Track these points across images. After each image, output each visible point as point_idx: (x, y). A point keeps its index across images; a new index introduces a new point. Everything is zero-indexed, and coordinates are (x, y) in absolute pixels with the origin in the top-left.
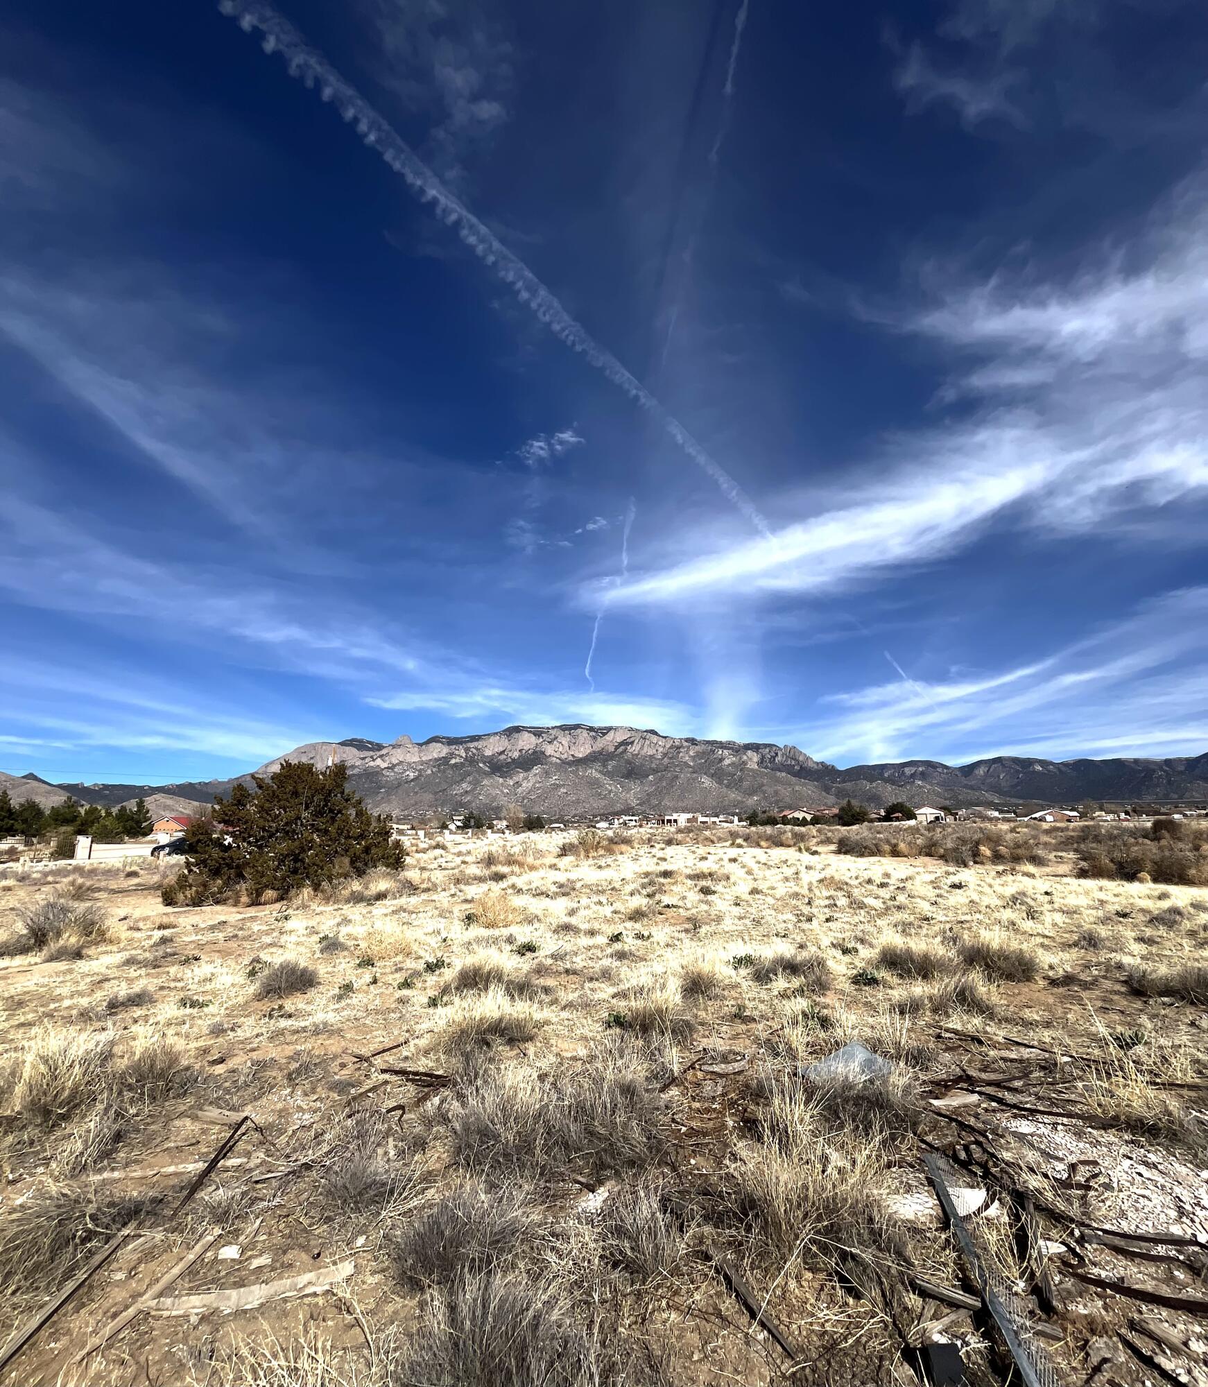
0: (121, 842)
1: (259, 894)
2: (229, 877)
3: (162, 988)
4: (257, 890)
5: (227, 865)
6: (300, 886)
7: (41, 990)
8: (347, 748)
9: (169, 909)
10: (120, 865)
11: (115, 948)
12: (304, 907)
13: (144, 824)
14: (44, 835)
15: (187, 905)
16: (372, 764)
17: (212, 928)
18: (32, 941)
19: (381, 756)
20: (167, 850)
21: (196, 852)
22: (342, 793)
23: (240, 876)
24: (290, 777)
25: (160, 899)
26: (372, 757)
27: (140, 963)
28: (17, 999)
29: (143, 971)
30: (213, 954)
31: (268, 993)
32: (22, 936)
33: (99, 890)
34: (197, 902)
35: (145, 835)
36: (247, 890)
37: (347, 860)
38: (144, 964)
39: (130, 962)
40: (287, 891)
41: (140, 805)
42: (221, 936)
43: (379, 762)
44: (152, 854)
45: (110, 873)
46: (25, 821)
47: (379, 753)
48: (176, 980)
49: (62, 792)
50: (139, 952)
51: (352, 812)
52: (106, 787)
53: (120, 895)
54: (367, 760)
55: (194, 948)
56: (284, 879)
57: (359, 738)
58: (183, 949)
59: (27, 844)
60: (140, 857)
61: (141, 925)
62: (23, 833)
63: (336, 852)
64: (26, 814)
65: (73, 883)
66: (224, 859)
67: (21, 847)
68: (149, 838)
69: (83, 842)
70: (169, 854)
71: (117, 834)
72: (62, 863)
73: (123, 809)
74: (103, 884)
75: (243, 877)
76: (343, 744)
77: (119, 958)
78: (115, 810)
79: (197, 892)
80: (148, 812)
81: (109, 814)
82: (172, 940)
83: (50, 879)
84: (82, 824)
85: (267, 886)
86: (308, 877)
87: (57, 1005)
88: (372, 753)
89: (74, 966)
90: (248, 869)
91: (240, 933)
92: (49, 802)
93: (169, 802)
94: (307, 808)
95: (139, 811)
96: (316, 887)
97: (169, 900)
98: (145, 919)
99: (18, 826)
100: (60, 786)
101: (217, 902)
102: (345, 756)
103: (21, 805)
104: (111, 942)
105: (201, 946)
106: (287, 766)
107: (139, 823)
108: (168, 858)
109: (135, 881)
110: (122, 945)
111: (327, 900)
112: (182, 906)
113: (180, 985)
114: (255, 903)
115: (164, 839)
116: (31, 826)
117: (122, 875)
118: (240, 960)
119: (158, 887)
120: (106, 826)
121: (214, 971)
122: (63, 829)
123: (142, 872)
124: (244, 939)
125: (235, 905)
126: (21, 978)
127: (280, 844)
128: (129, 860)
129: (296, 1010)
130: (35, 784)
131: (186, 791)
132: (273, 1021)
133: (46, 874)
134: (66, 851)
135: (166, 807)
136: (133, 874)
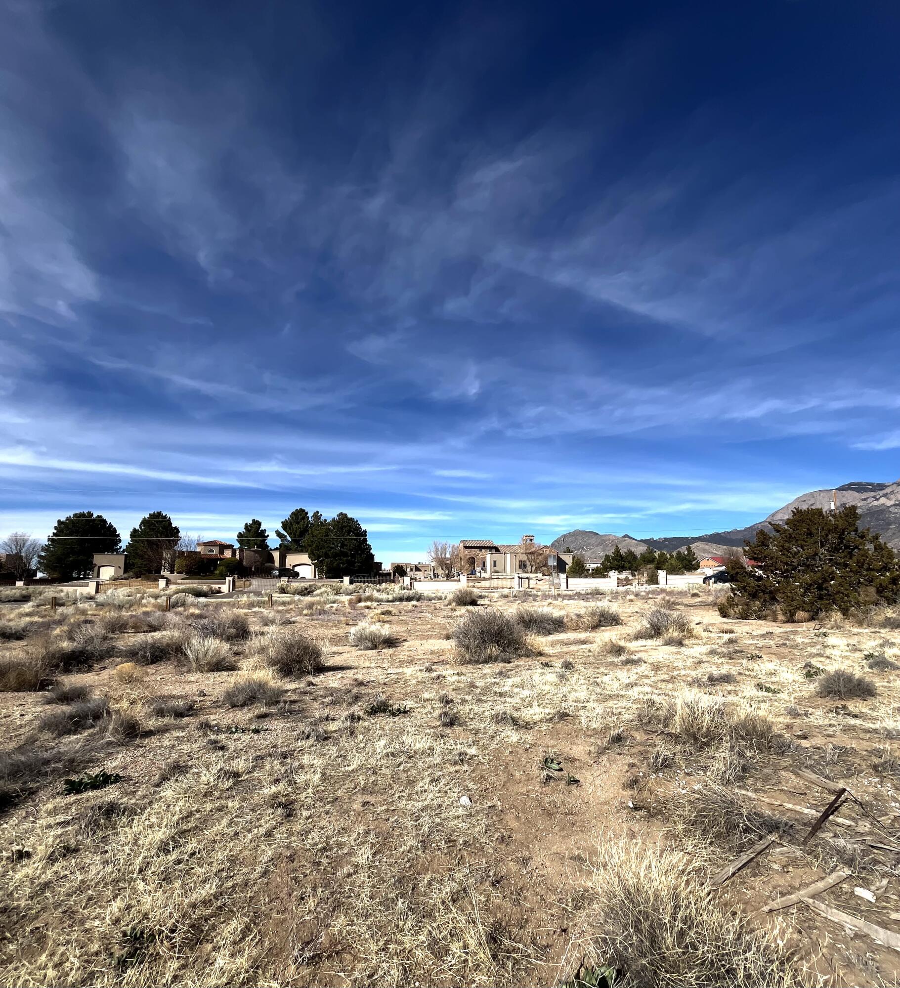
0: (683, 574)
1: (792, 614)
2: (765, 600)
3: (740, 674)
4: (790, 611)
5: (762, 591)
6: (828, 609)
7: (667, 662)
8: (845, 493)
9: (725, 620)
10: (686, 589)
11: (700, 642)
12: (838, 627)
13: (694, 562)
14: (640, 570)
15: (738, 618)
16: (876, 503)
17: (763, 636)
18: (653, 632)
19: (885, 495)
20: (713, 580)
21: (737, 581)
22: (856, 530)
23: (774, 599)
24: (802, 521)
25: (718, 613)
26: (874, 497)
27: (719, 654)
28: (655, 664)
29: (723, 660)
30: (770, 655)
31: (829, 693)
32: (647, 628)
33: (679, 604)
34: (744, 616)
35: (696, 569)
36: (782, 610)
37: (872, 590)
38: (722, 655)
39: (713, 652)
40: (817, 613)
41: (689, 549)
42: (772, 643)
43: (883, 500)
44: (704, 582)
45: (681, 594)
46: (629, 562)
47: (881, 493)
48: (749, 670)
49: (643, 544)
50: (717, 646)
51: (870, 547)
52: (666, 539)
53: (692, 608)
54: (869, 501)
55: (754, 649)
56: (812, 603)
57: (857, 481)
58: (746, 649)
59: (634, 575)
60: (697, 584)
61: (711, 628)
62: (629, 569)
63: (859, 582)
64: (629, 558)
65: (664, 599)
66: (759, 586)
67: (631, 577)
68: (699, 571)
69: (662, 574)
70: (715, 582)
71: (680, 569)
72: (654, 587)
73: (679, 553)
74: (680, 600)
75: (777, 601)
76: (839, 489)
77: (705, 649)
78: (675, 554)
79: (743, 609)
80: (694, 554)
81: (672, 557)
82: (736, 642)
83: (650, 596)
84: (658, 564)
85: (798, 608)
86: (834, 603)
87: (678, 672)
88: (873, 494)
89: (680, 650)
90: (780, 595)
91: (787, 642)
92: (639, 550)
93: (706, 547)
94: (822, 546)
95: (689, 553)
96: (845, 612)
97: (724, 615)
98: (712, 625)
99: (627, 565)
100: (641, 541)
101: (759, 618)
102: (844, 499)
103: (626, 553)
104: (697, 638)
105: (760, 649)
106: (798, 512)
107: (690, 561)
108: (715, 585)
109: (699, 599)
110: (704, 641)
111: (860, 624)
112: (733, 619)
113: (752, 673)
114: (790, 620)
115: (710, 572)
116: (632, 565)
117: (689, 595)
118: (794, 663)
119: (714, 604)
120: (671, 564)
121: (776, 668)
122: (649, 566)
123: (701, 594)
124: (792, 647)
125: (774, 621)
126: (653, 653)
127: (803, 576)
128: (691, 586)
129: (861, 713)
130: (629, 540)
131: (716, 539)
132: (840, 717)
133: (648, 593)
134: (654, 580)
135: (705, 551)
136: (695, 595)
